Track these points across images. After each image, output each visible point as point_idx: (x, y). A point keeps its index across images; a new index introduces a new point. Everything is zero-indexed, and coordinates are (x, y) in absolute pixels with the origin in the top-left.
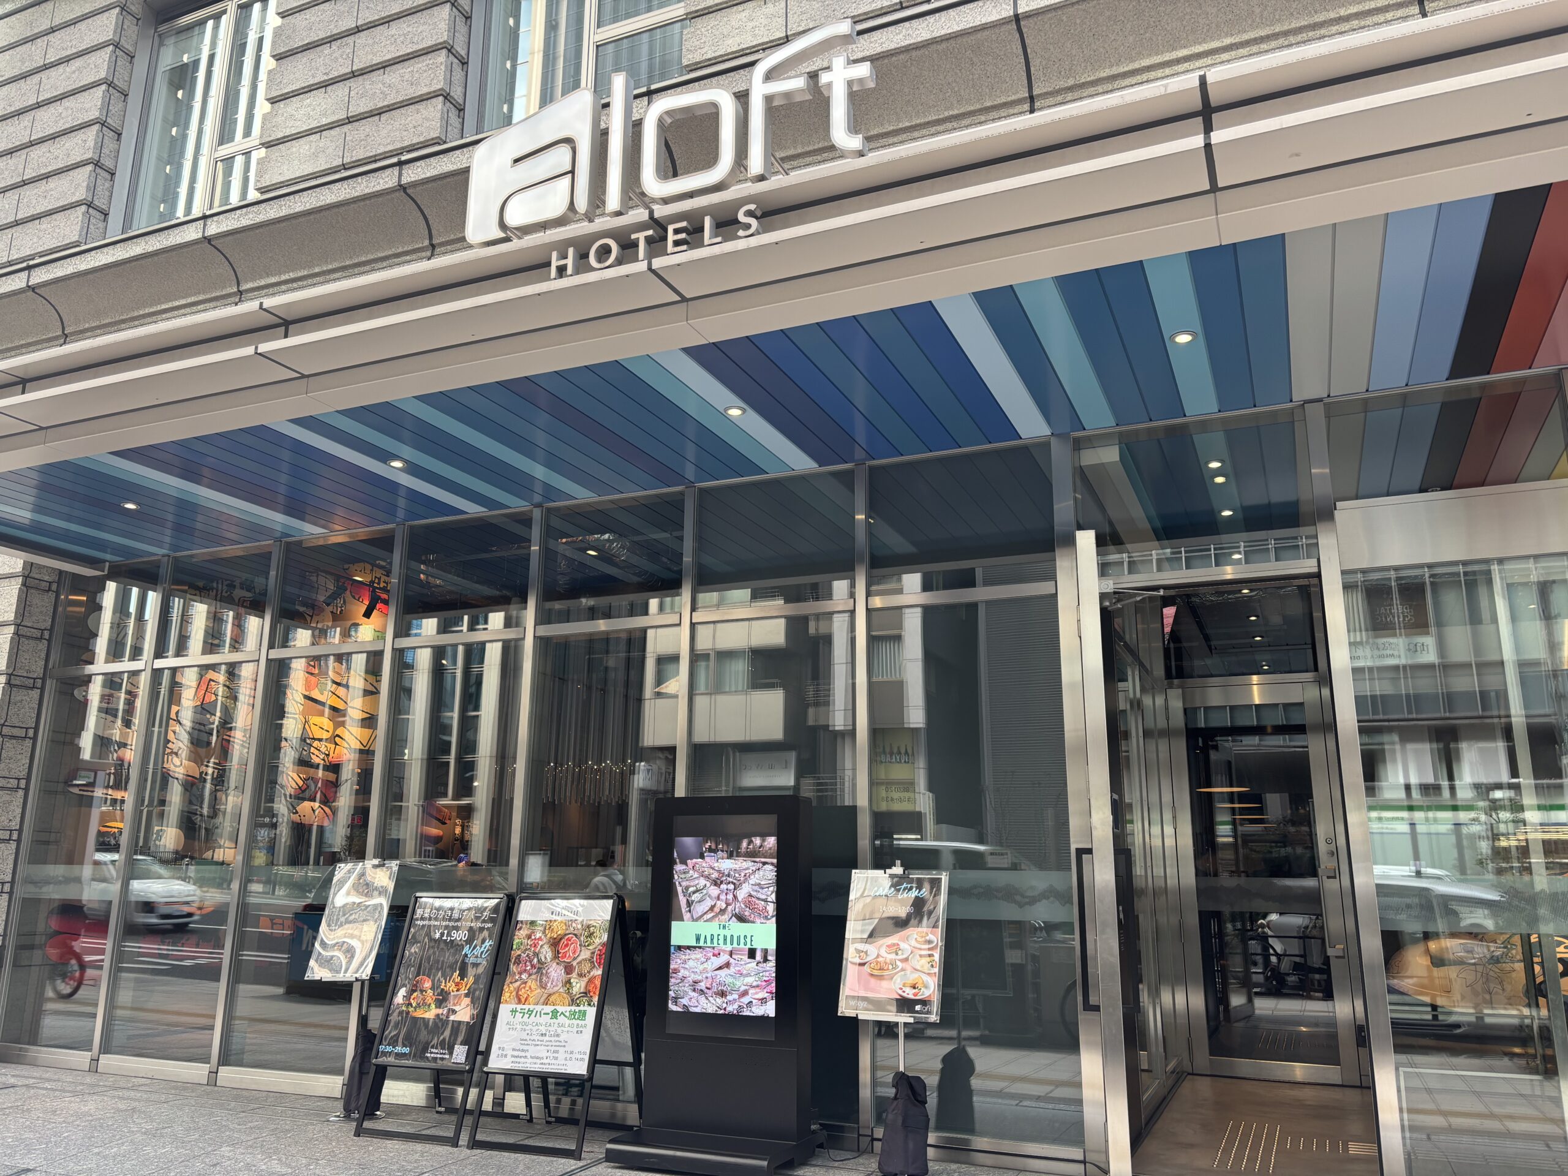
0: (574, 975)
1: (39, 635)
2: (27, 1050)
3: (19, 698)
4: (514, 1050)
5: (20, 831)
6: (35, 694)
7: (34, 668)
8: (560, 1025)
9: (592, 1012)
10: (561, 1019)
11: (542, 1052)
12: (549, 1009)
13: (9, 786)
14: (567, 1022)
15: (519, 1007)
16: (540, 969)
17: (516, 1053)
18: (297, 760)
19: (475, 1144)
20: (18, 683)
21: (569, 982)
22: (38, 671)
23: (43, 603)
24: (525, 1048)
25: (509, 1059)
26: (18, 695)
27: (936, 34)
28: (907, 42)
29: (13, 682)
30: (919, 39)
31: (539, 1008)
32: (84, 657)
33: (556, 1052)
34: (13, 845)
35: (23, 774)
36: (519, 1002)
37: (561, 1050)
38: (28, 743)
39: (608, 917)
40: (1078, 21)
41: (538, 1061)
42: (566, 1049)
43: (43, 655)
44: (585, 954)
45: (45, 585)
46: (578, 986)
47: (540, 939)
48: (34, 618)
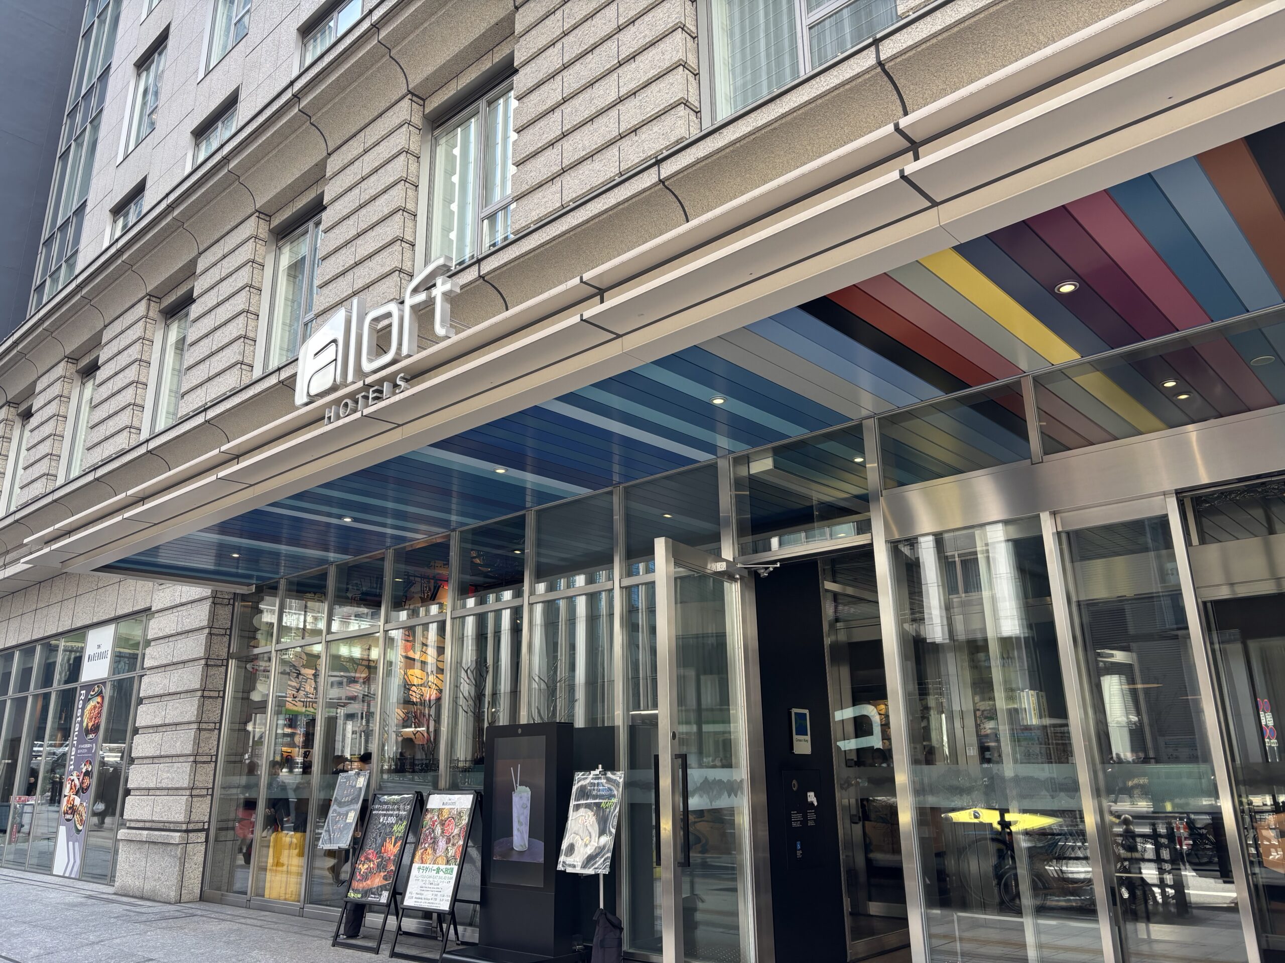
0: (450, 845)
1: (224, 632)
2: (226, 896)
3: (212, 673)
4: (417, 894)
5: (217, 756)
6: (223, 669)
7: (221, 653)
8: (440, 878)
9: (456, 868)
10: (441, 873)
11: (429, 895)
12: (435, 867)
13: (210, 728)
14: (444, 875)
15: (422, 865)
16: (435, 842)
17: (418, 896)
18: (402, 701)
19: (394, 955)
20: (212, 663)
21: (447, 849)
22: (225, 656)
23: (224, 613)
24: (423, 892)
25: (414, 900)
26: (212, 671)
27: (619, 200)
28: (605, 208)
29: (209, 663)
30: (611, 205)
31: (431, 866)
32: (252, 644)
33: (436, 895)
34: (213, 765)
35: (218, 720)
36: (422, 863)
37: (439, 894)
38: (220, 700)
39: (469, 807)
40: (701, 176)
41: (427, 901)
42: (442, 893)
43: (227, 645)
44: (456, 831)
45: (226, 601)
46: (451, 852)
47: (436, 821)
48: (220, 623)
